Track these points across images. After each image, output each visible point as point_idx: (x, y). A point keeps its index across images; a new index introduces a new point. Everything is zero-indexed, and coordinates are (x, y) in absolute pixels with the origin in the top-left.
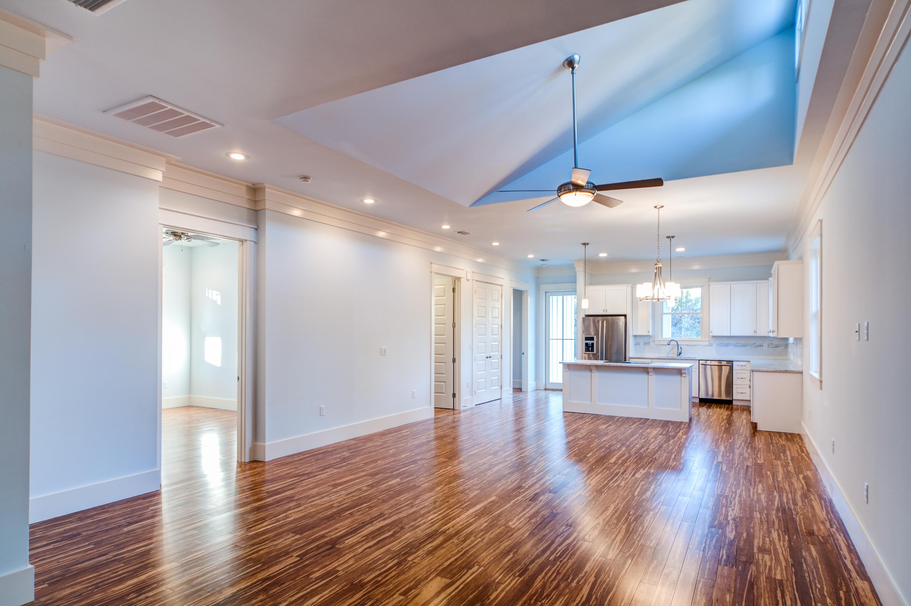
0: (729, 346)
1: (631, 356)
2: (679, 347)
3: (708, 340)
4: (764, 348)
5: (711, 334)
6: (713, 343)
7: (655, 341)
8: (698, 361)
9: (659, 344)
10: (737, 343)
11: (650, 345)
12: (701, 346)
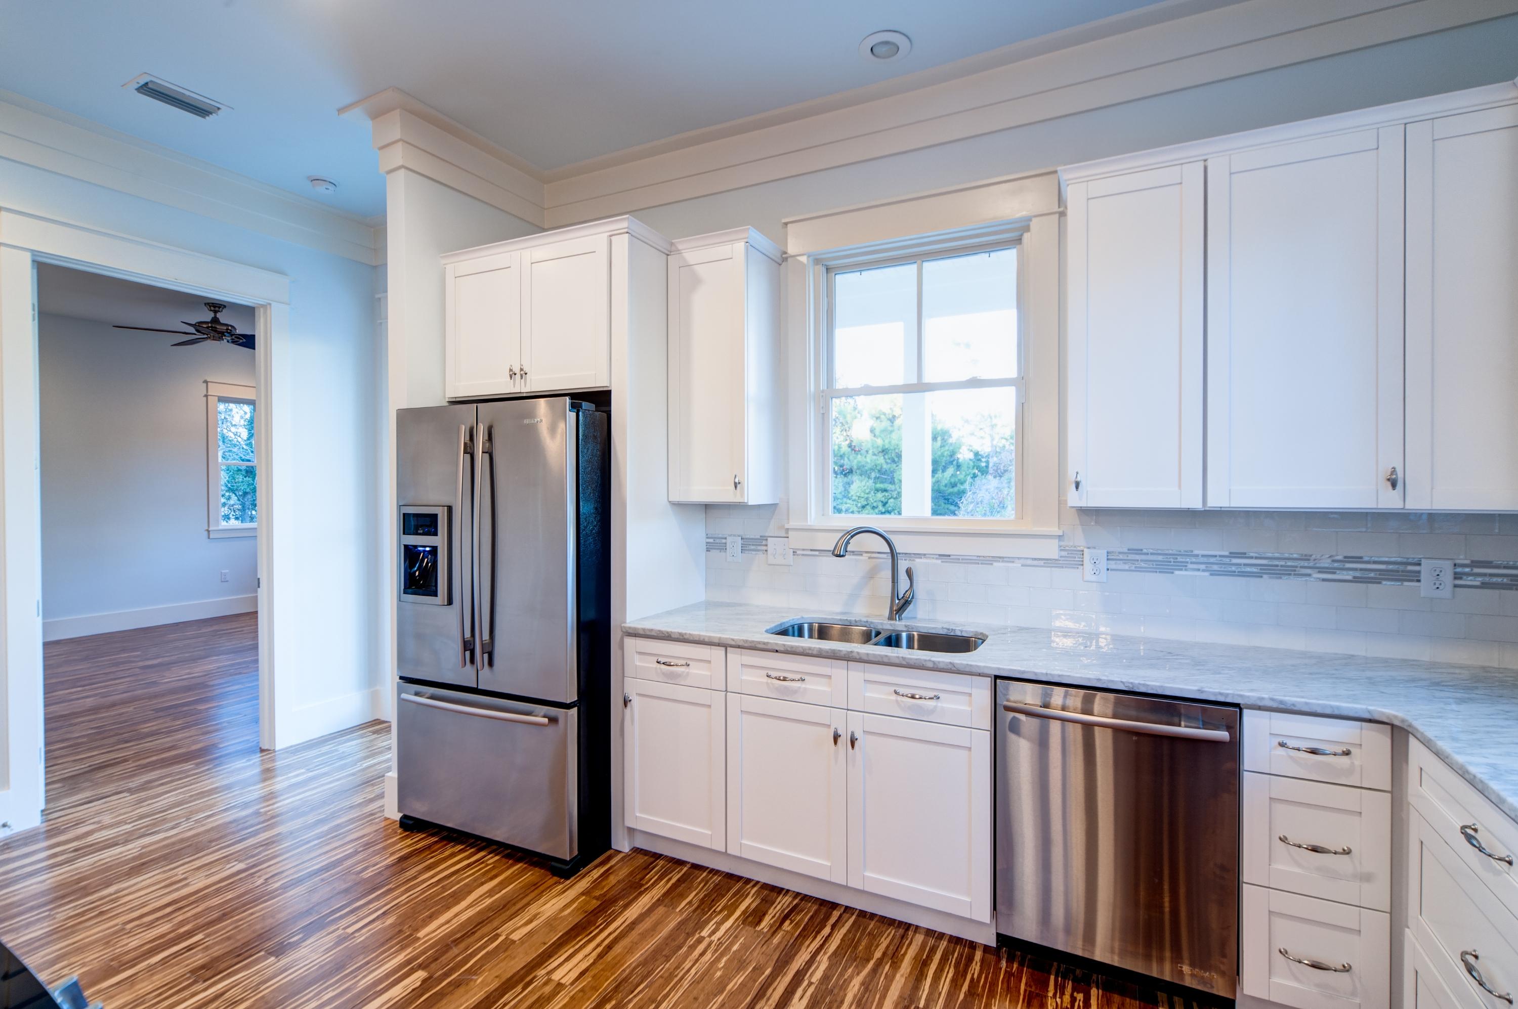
0: (1183, 566)
2: (903, 565)
3: (1055, 530)
4: (1425, 588)
5: (1074, 499)
6: (1086, 550)
7: (791, 533)
8: (988, 681)
9: (811, 550)
10: (1233, 555)
11: (766, 551)
12: (1017, 565)
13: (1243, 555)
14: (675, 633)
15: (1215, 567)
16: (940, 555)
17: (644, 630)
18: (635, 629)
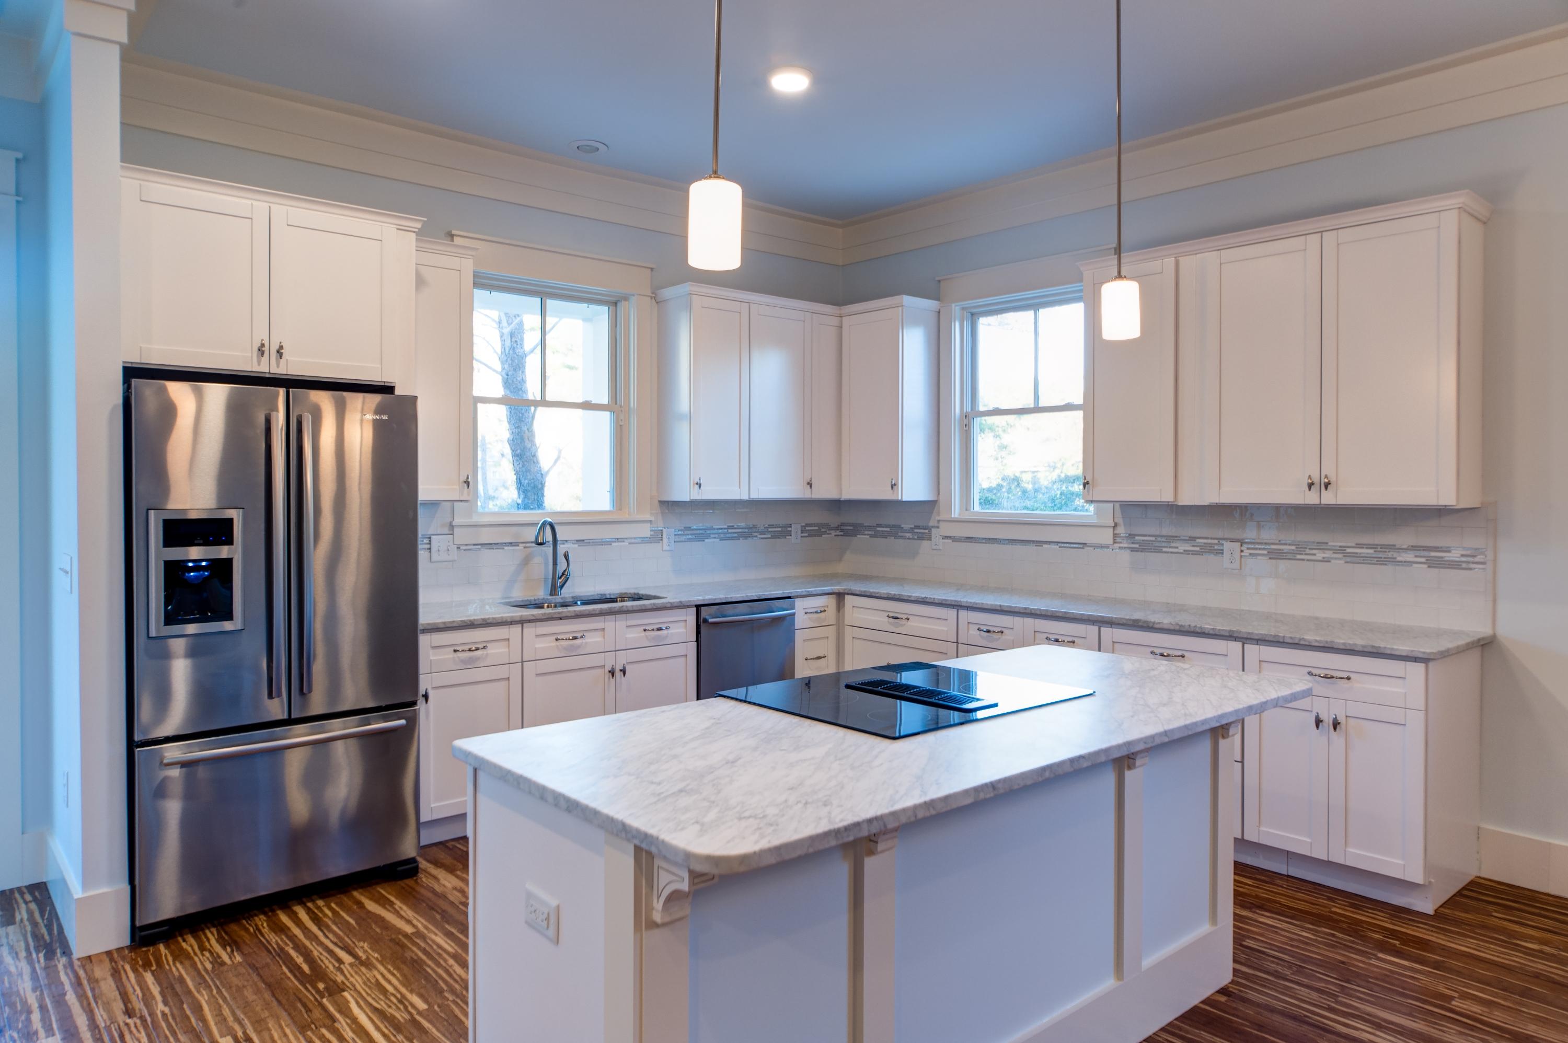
0: (708, 537)
2: (562, 549)
3: (647, 517)
6: (664, 530)
7: (456, 530)
8: (694, 610)
9: (474, 545)
11: (430, 549)
12: (626, 543)
13: (732, 527)
14: (477, 620)
15: (722, 536)
16: (577, 541)
17: (444, 623)
18: (434, 624)
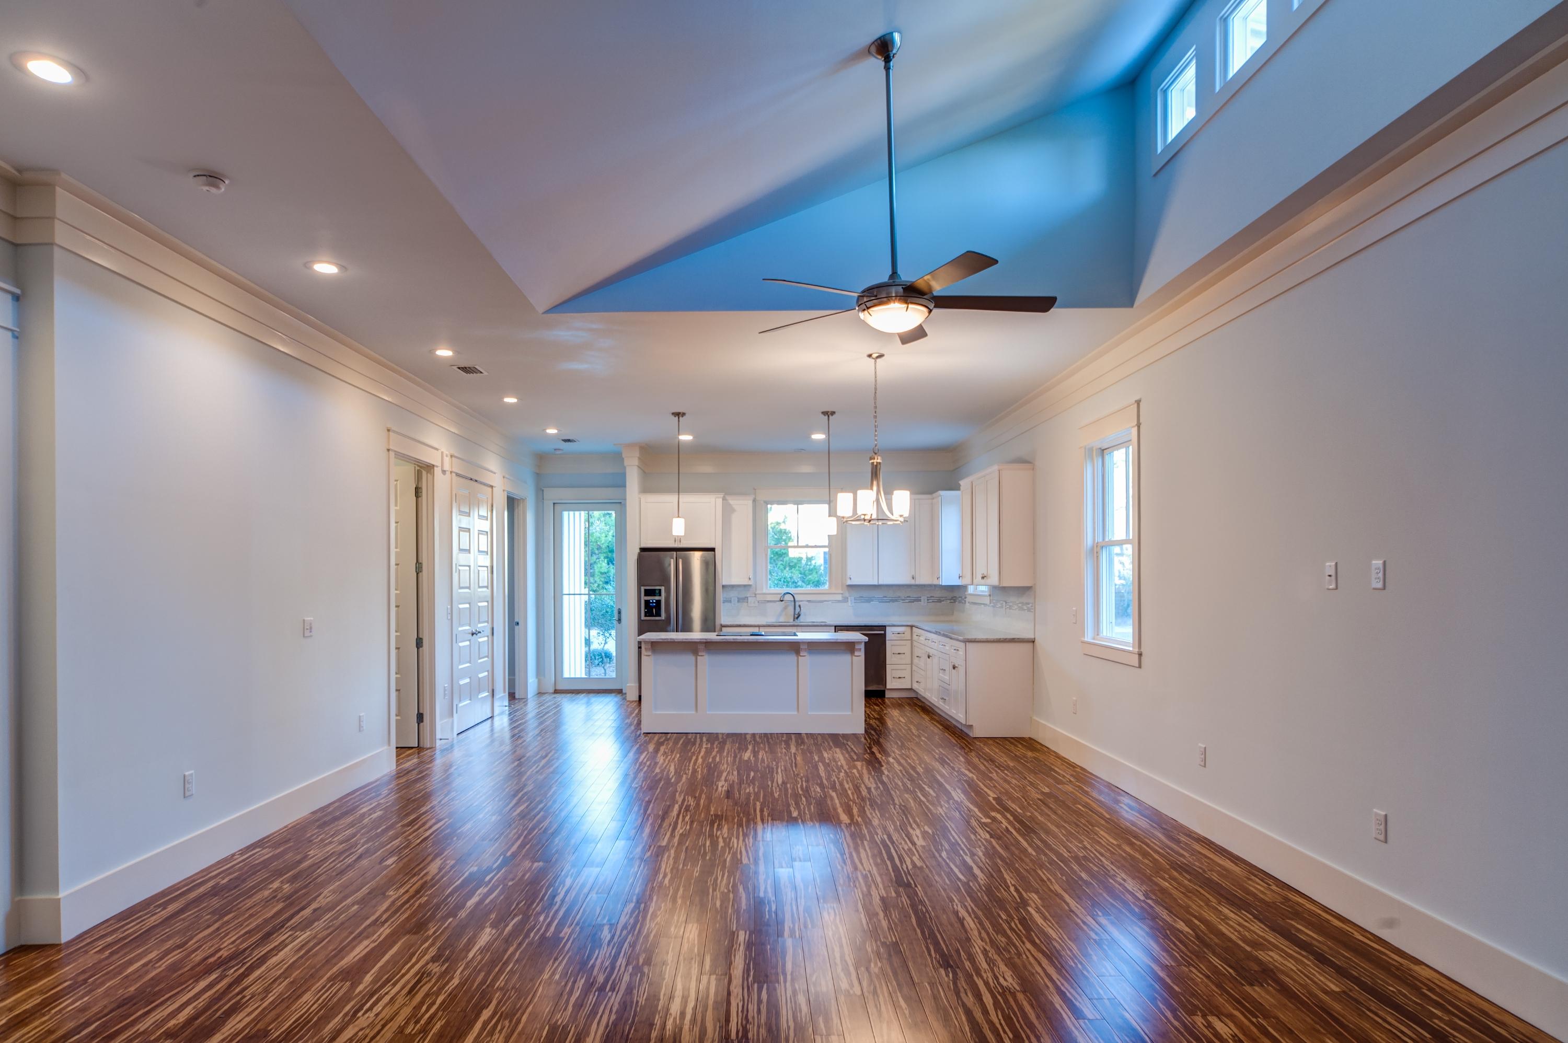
0: (873, 601)
1: (723, 623)
2: (797, 604)
3: (841, 592)
4: (922, 603)
5: (849, 583)
6: (851, 595)
7: (757, 596)
8: (834, 628)
9: (765, 601)
10: (884, 597)
12: (830, 602)
13: (886, 597)
